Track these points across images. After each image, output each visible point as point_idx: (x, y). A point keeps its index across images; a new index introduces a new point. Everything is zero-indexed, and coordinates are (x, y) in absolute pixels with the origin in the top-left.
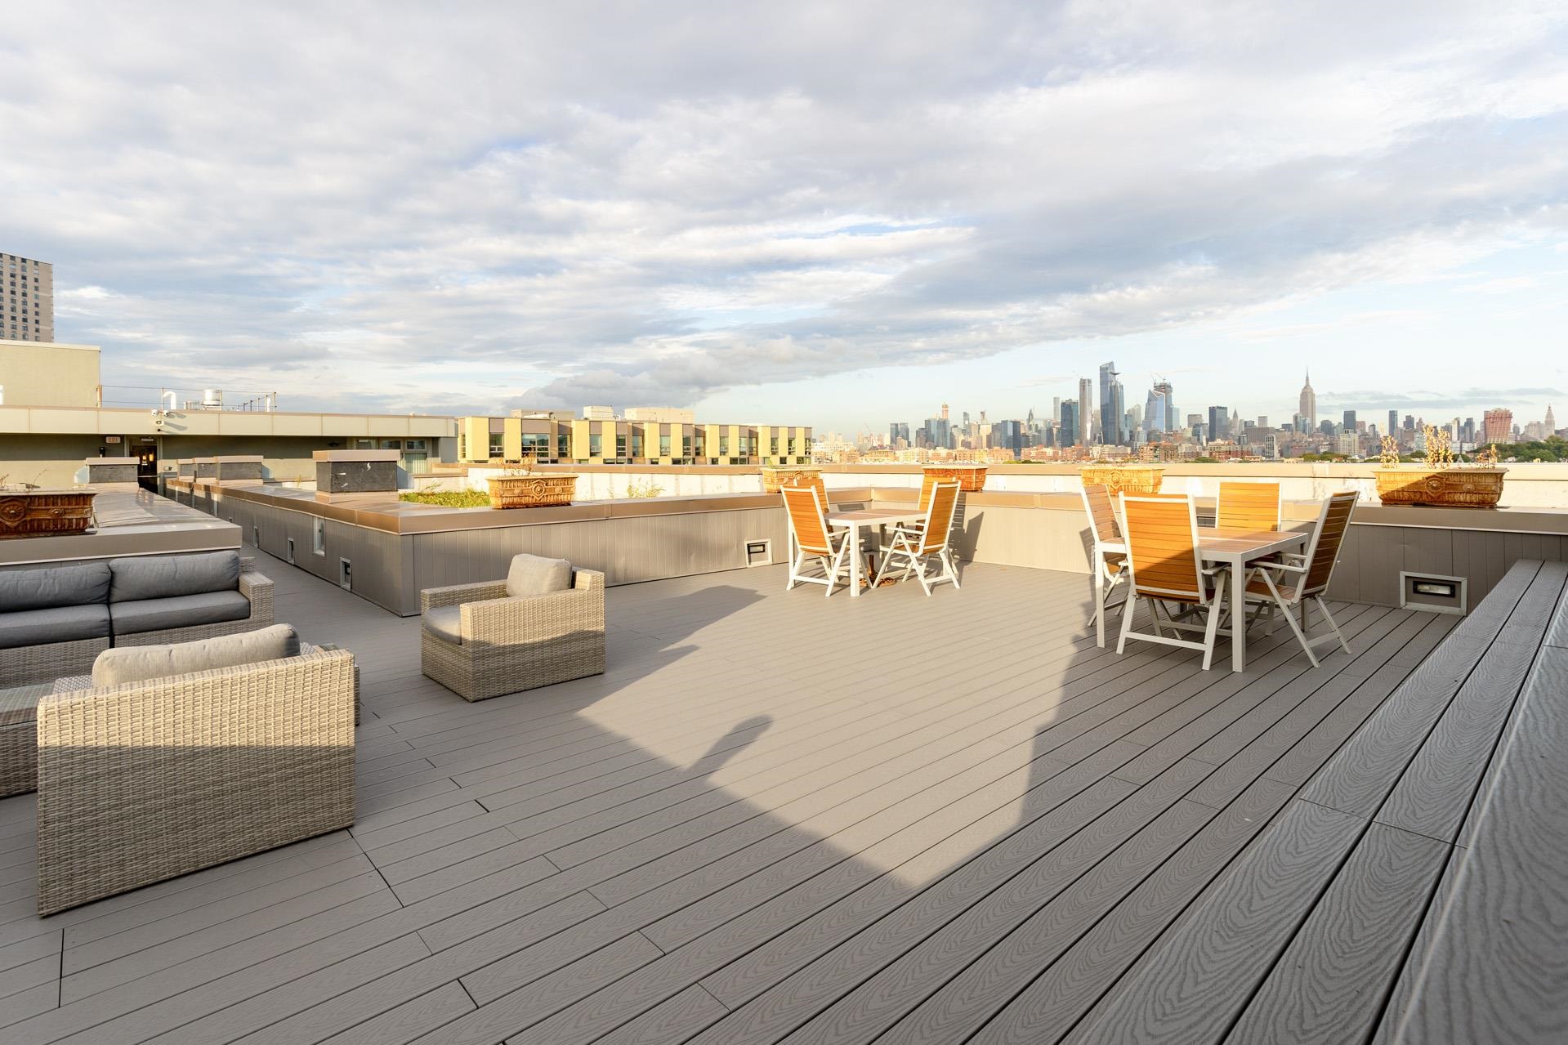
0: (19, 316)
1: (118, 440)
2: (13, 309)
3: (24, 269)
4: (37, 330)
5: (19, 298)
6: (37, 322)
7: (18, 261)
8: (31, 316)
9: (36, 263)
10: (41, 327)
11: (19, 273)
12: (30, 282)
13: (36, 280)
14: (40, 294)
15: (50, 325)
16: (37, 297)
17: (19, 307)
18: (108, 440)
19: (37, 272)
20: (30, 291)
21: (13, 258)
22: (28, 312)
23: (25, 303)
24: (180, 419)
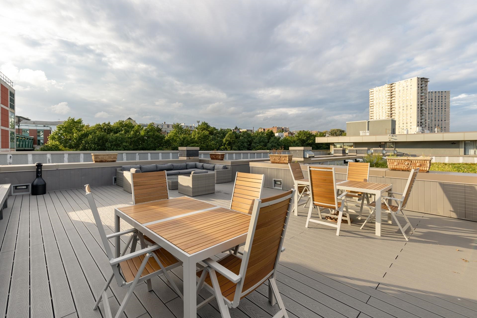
0: (440, 107)
1: (384, 143)
2: (439, 106)
3: (442, 94)
4: (445, 111)
5: (440, 102)
6: (445, 108)
7: (440, 92)
8: (443, 107)
9: (445, 92)
10: (446, 110)
11: (440, 96)
12: (444, 98)
13: (445, 97)
14: (446, 100)
15: (449, 109)
16: (445, 101)
17: (440, 105)
18: (382, 143)
19: (445, 94)
20: (444, 100)
21: (439, 92)
22: (443, 106)
23: (442, 104)
24: (396, 137)
